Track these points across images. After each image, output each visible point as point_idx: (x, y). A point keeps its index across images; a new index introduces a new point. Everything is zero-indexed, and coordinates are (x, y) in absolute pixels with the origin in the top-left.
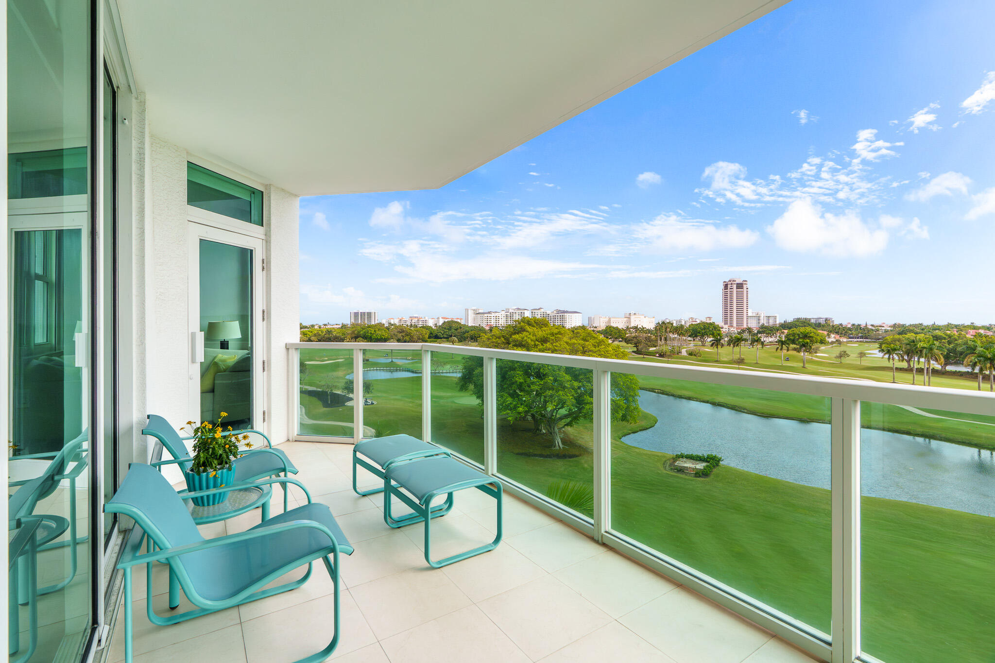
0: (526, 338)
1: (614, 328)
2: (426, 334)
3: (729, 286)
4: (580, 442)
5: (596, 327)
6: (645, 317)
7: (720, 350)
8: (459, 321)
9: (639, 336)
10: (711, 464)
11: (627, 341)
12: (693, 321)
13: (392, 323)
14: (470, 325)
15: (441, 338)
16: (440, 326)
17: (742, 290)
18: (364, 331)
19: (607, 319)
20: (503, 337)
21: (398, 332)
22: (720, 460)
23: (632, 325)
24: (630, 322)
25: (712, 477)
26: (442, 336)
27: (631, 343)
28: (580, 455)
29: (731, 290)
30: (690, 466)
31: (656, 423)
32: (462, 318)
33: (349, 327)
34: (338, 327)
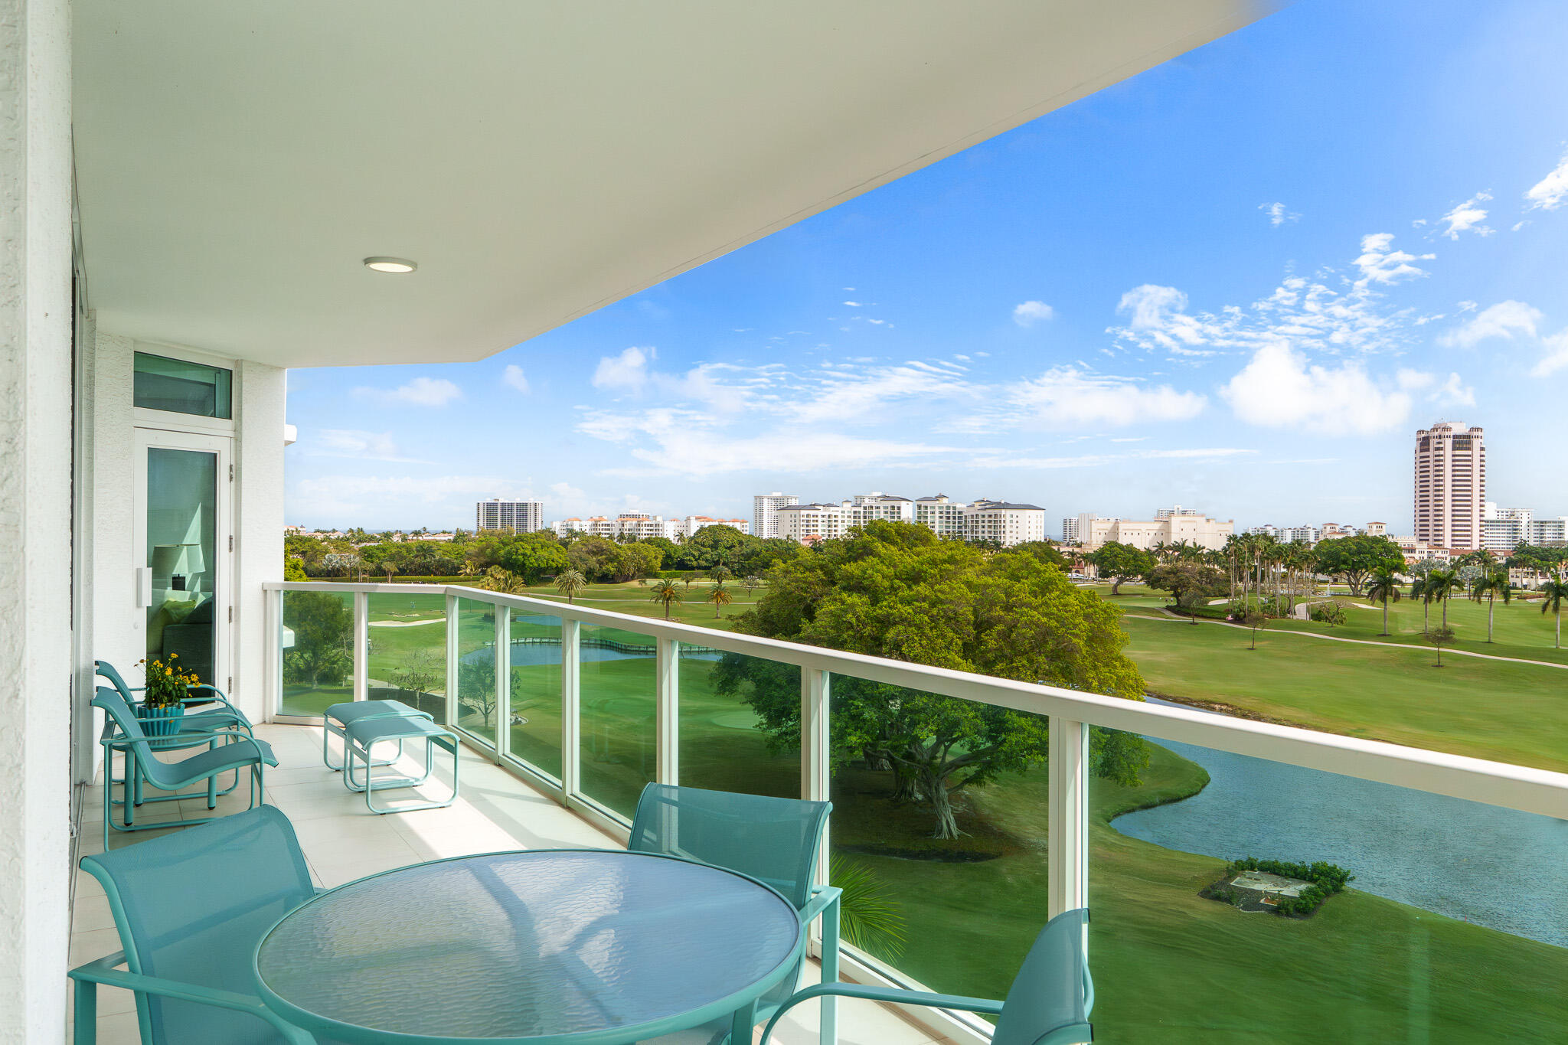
0: (870, 572)
1: (1121, 547)
2: (656, 558)
3: (1433, 443)
4: (1007, 825)
5: (1079, 546)
6: (1208, 520)
7: (1393, 607)
8: (738, 526)
9: (1184, 570)
10: (1319, 886)
11: (1153, 581)
12: (1335, 533)
13: (577, 528)
14: (765, 536)
15: (692, 568)
16: (691, 539)
17: (1469, 453)
18: (507, 548)
19: (1109, 526)
20: (822, 567)
21: (588, 552)
22: (1343, 878)
23: (1175, 538)
24: (1169, 533)
25: (1319, 916)
26: (695, 564)
27: (1163, 587)
28: (999, 855)
29: (1437, 453)
30: (1268, 890)
31: (1204, 786)
32: (746, 520)
33: (474, 540)
34: (446, 538)
